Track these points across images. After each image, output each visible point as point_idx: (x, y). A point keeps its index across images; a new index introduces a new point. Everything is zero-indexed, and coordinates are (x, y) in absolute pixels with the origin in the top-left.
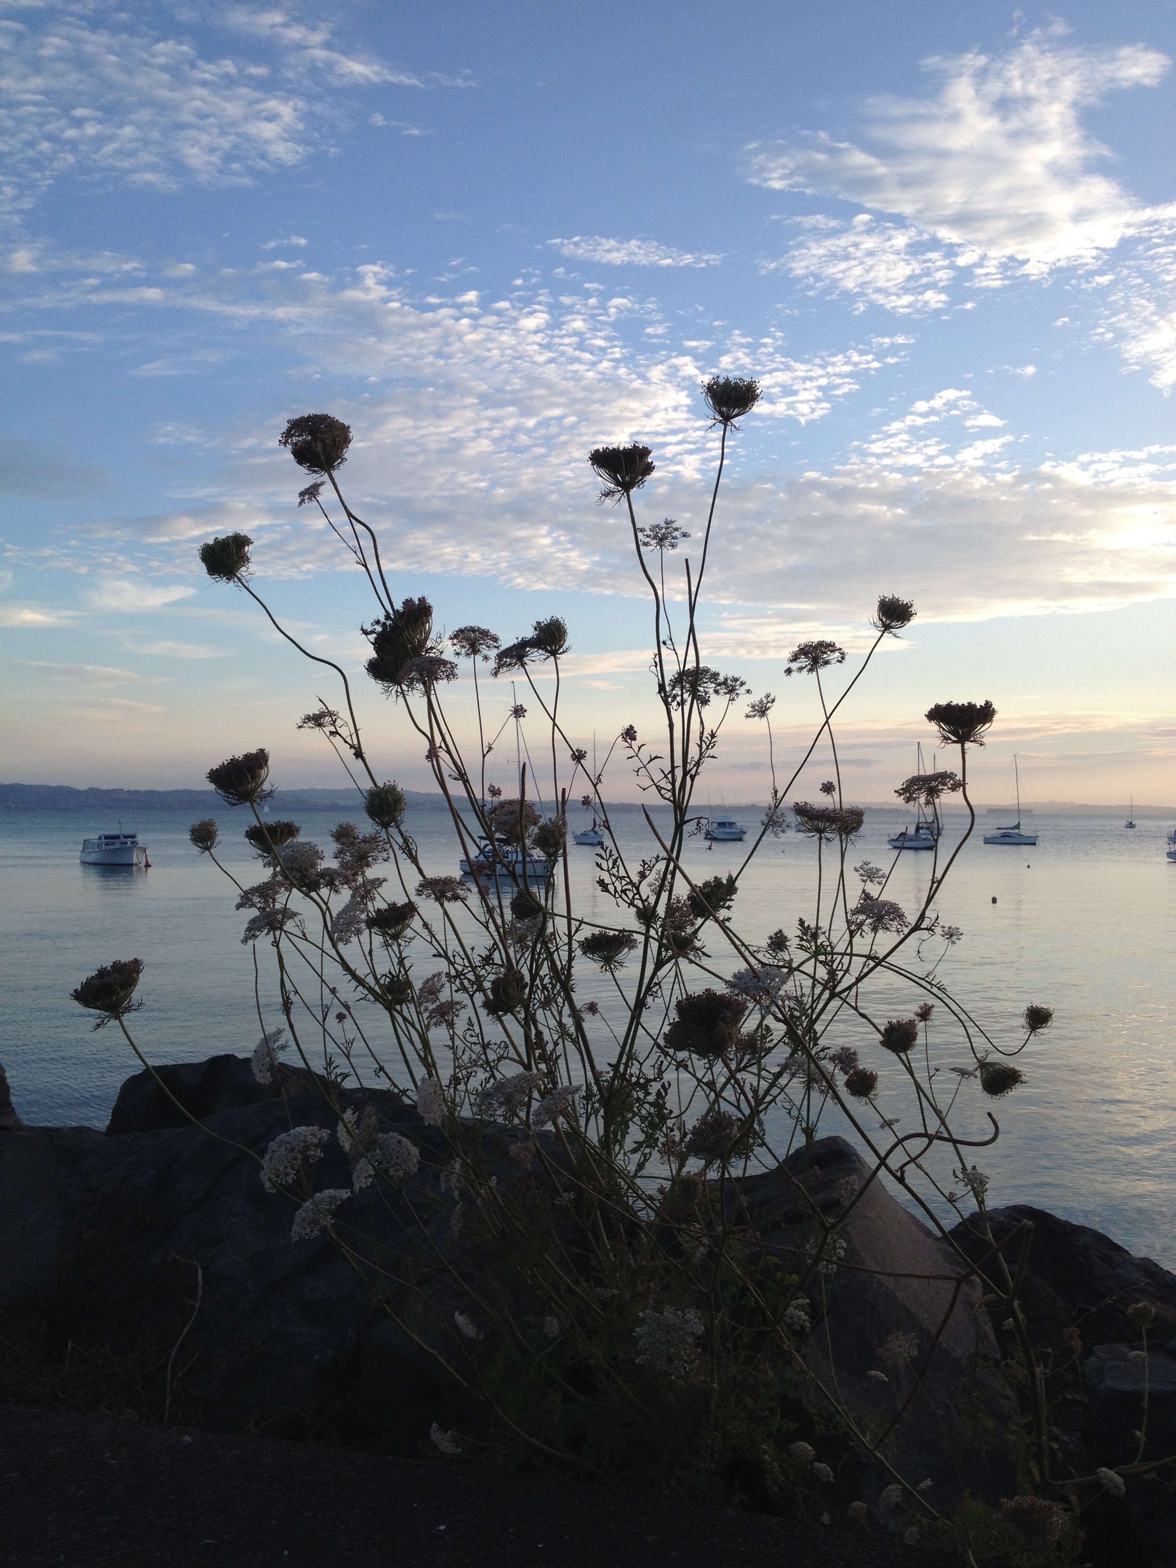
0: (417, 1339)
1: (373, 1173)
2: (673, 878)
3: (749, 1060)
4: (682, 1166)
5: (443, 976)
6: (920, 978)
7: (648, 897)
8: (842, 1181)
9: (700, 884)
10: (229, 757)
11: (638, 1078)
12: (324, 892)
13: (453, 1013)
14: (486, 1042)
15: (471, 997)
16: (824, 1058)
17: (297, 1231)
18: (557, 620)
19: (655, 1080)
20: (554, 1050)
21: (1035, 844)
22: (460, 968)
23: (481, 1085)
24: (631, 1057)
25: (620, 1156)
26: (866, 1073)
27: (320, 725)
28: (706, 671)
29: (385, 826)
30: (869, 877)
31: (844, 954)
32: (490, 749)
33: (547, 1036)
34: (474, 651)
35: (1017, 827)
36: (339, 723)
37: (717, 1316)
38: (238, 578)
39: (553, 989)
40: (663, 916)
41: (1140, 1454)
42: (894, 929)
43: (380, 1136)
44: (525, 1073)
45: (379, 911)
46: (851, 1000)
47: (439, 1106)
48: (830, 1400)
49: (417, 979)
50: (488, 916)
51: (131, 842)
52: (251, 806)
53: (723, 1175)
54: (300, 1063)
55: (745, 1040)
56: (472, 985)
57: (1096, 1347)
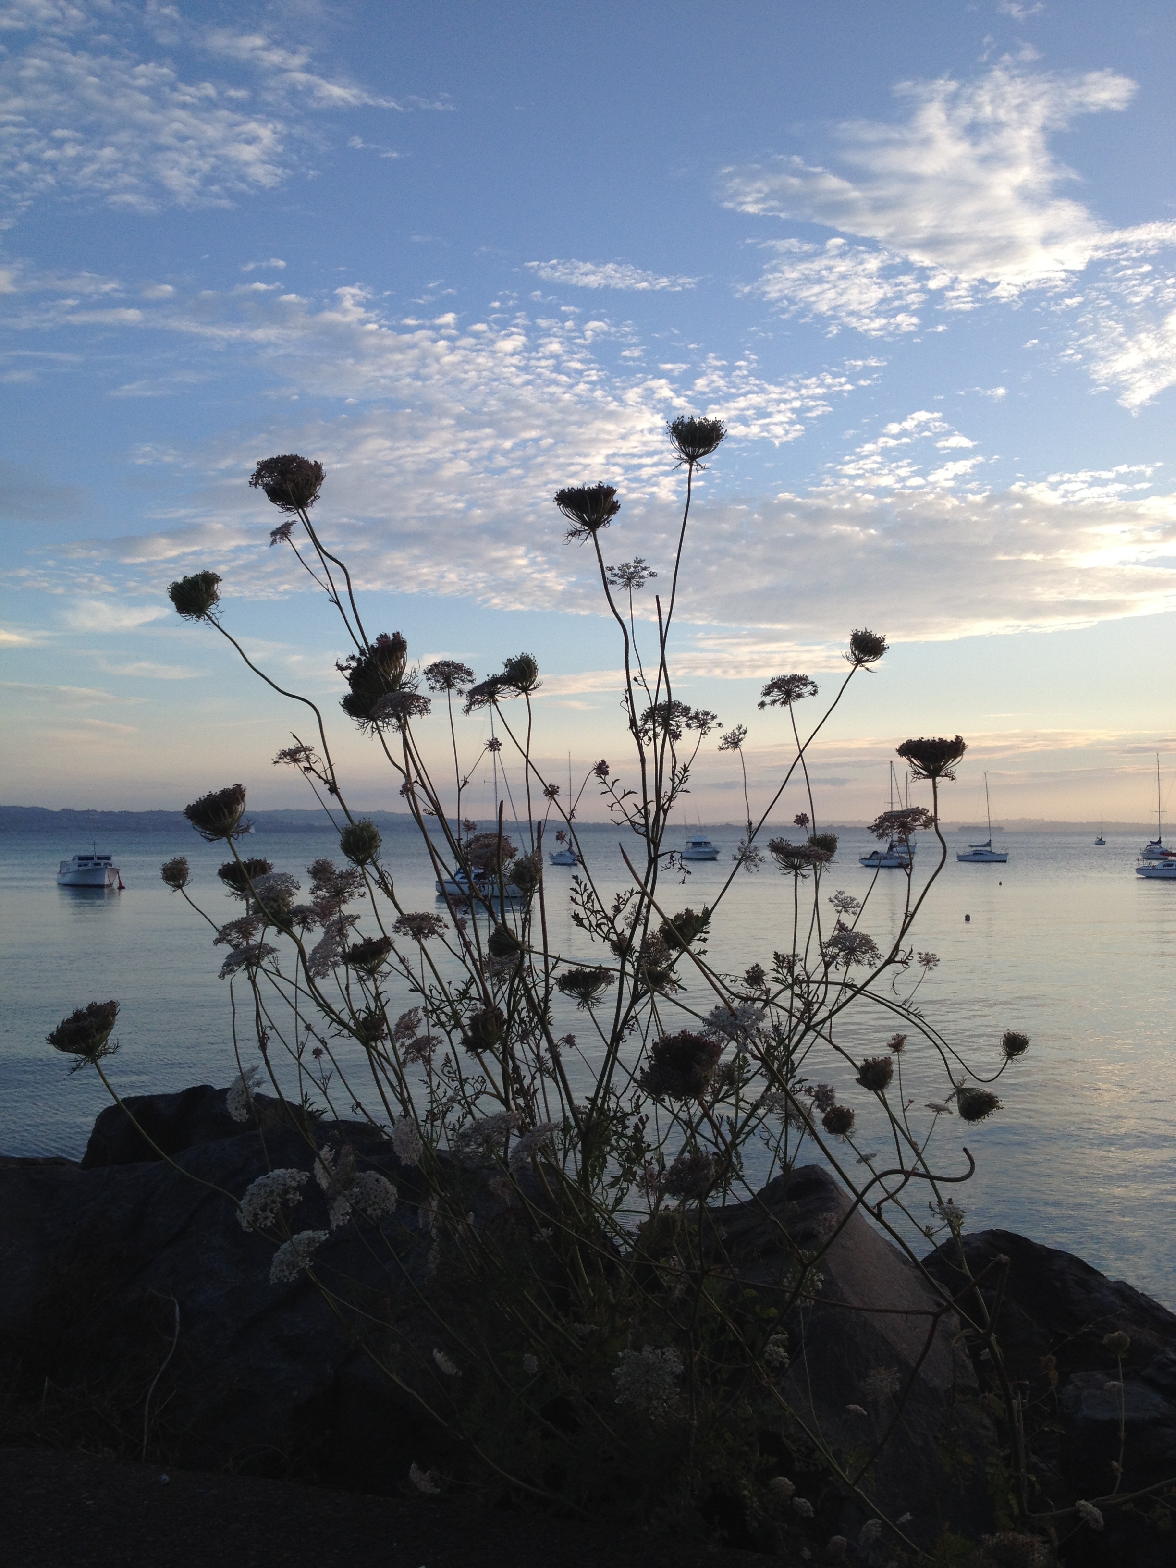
0: (396, 1379)
1: (350, 1211)
2: (648, 912)
3: (727, 1091)
4: (660, 1200)
5: (420, 1010)
6: (897, 1006)
7: (623, 931)
8: (820, 1217)
9: (673, 916)
10: (207, 793)
11: (616, 1112)
12: (297, 929)
13: (430, 1048)
14: (463, 1077)
15: (449, 1033)
16: (801, 1091)
17: (275, 1272)
18: (528, 657)
19: (632, 1114)
20: (532, 1083)
21: (1005, 862)
22: (437, 1003)
23: (459, 1121)
24: (608, 1091)
25: (599, 1190)
26: (843, 1111)
27: (296, 761)
28: (678, 705)
29: (361, 863)
30: (843, 907)
31: (820, 983)
32: (466, 782)
33: (524, 1071)
34: (449, 685)
35: (989, 844)
36: (313, 759)
37: (696, 1354)
38: (208, 615)
39: (530, 1022)
40: (639, 949)
41: (1117, 1485)
42: (866, 962)
43: (358, 1174)
44: (504, 1109)
45: (355, 946)
46: (825, 1032)
47: (416, 1145)
48: (809, 1435)
49: (393, 1016)
50: (464, 950)
51: (105, 864)
52: (229, 840)
53: (702, 1206)
54: (274, 1095)
55: (723, 1071)
56: (449, 1021)
57: (1072, 1376)
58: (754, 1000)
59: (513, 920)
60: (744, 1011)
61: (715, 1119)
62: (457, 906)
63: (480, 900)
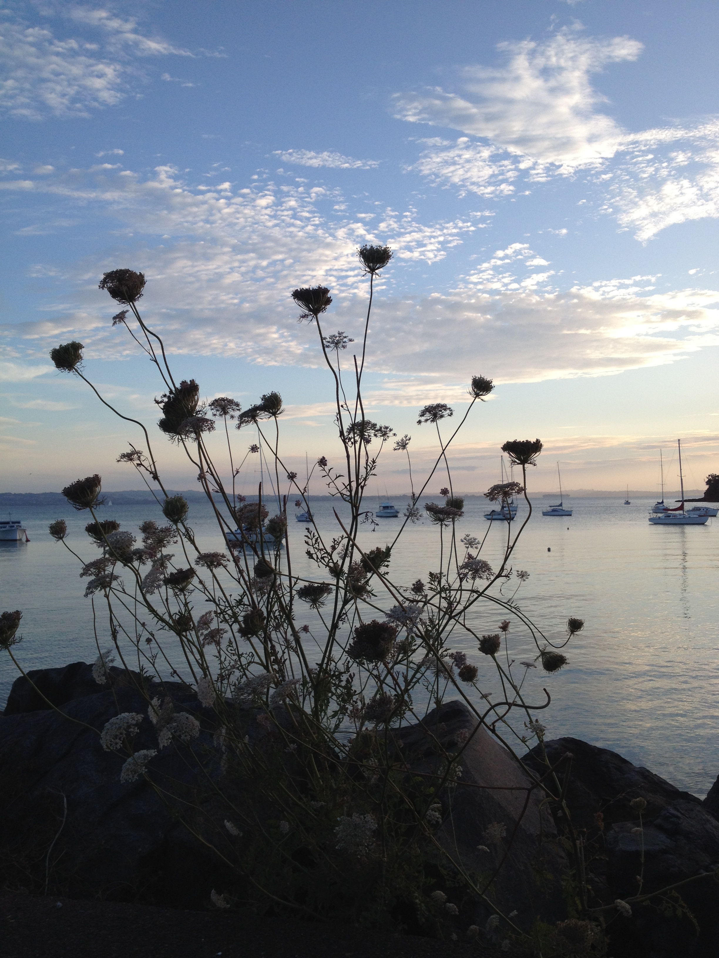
0: (200, 838)
1: (171, 737)
2: (352, 549)
3: (403, 657)
4: (362, 725)
5: (212, 613)
6: (504, 603)
7: (337, 561)
8: (459, 732)
9: (368, 552)
10: (76, 480)
11: (335, 672)
12: (136, 564)
13: (219, 636)
14: (240, 653)
15: (231, 626)
16: (446, 656)
17: (123, 776)
18: (275, 394)
19: (345, 673)
20: (283, 655)
21: (571, 515)
22: (223, 608)
23: (238, 680)
24: (330, 659)
25: (325, 720)
26: (471, 667)
27: (131, 460)
28: (369, 423)
29: (175, 522)
30: (470, 544)
31: (457, 590)
32: (238, 472)
33: (278, 648)
34: (225, 413)
35: (561, 505)
36: (142, 458)
37: (385, 818)
38: (75, 369)
39: (281, 618)
40: (347, 572)
41: (640, 890)
42: (485, 577)
43: (175, 714)
44: (265, 671)
45: (171, 574)
46: (461, 620)
47: (212, 694)
48: (454, 865)
49: (196, 615)
50: (239, 575)
51: (17, 526)
52: (91, 509)
53: (387, 728)
54: (123, 667)
55: (400, 646)
56: (231, 619)
57: (613, 825)
58: (418, 602)
59: (270, 556)
60: (411, 608)
61: (394, 674)
62: (234, 548)
63: (249, 544)
